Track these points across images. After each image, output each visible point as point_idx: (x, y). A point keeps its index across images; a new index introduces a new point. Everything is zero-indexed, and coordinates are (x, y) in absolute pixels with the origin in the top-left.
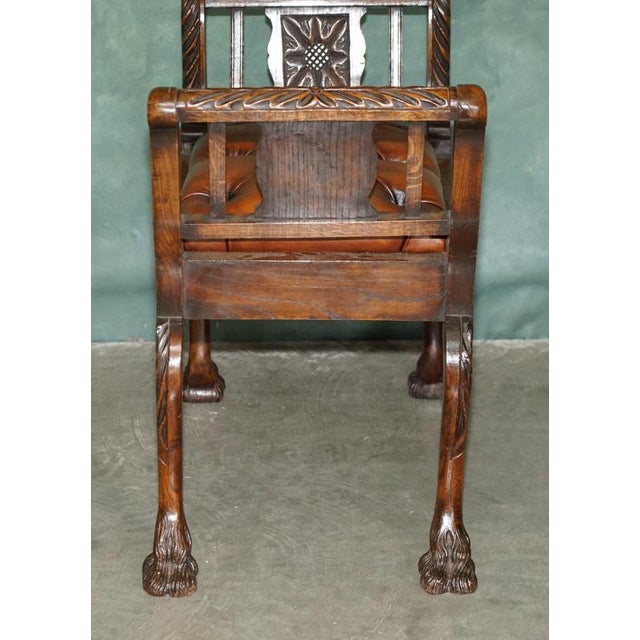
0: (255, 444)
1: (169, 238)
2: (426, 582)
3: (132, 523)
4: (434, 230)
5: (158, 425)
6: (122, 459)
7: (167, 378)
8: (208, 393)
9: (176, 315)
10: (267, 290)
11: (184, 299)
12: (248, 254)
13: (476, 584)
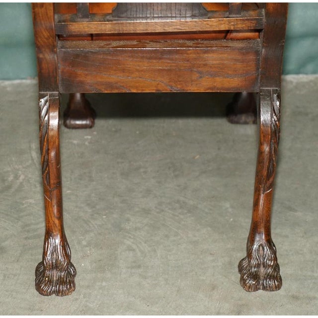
0: (118, 163)
1: (46, 34)
2: (244, 283)
3: (28, 231)
4: (252, 25)
5: (43, 172)
6: (22, 177)
7: (48, 140)
8: (84, 122)
9: (53, 91)
10: (123, 71)
11: (59, 78)
12: (108, 42)
13: (281, 284)
